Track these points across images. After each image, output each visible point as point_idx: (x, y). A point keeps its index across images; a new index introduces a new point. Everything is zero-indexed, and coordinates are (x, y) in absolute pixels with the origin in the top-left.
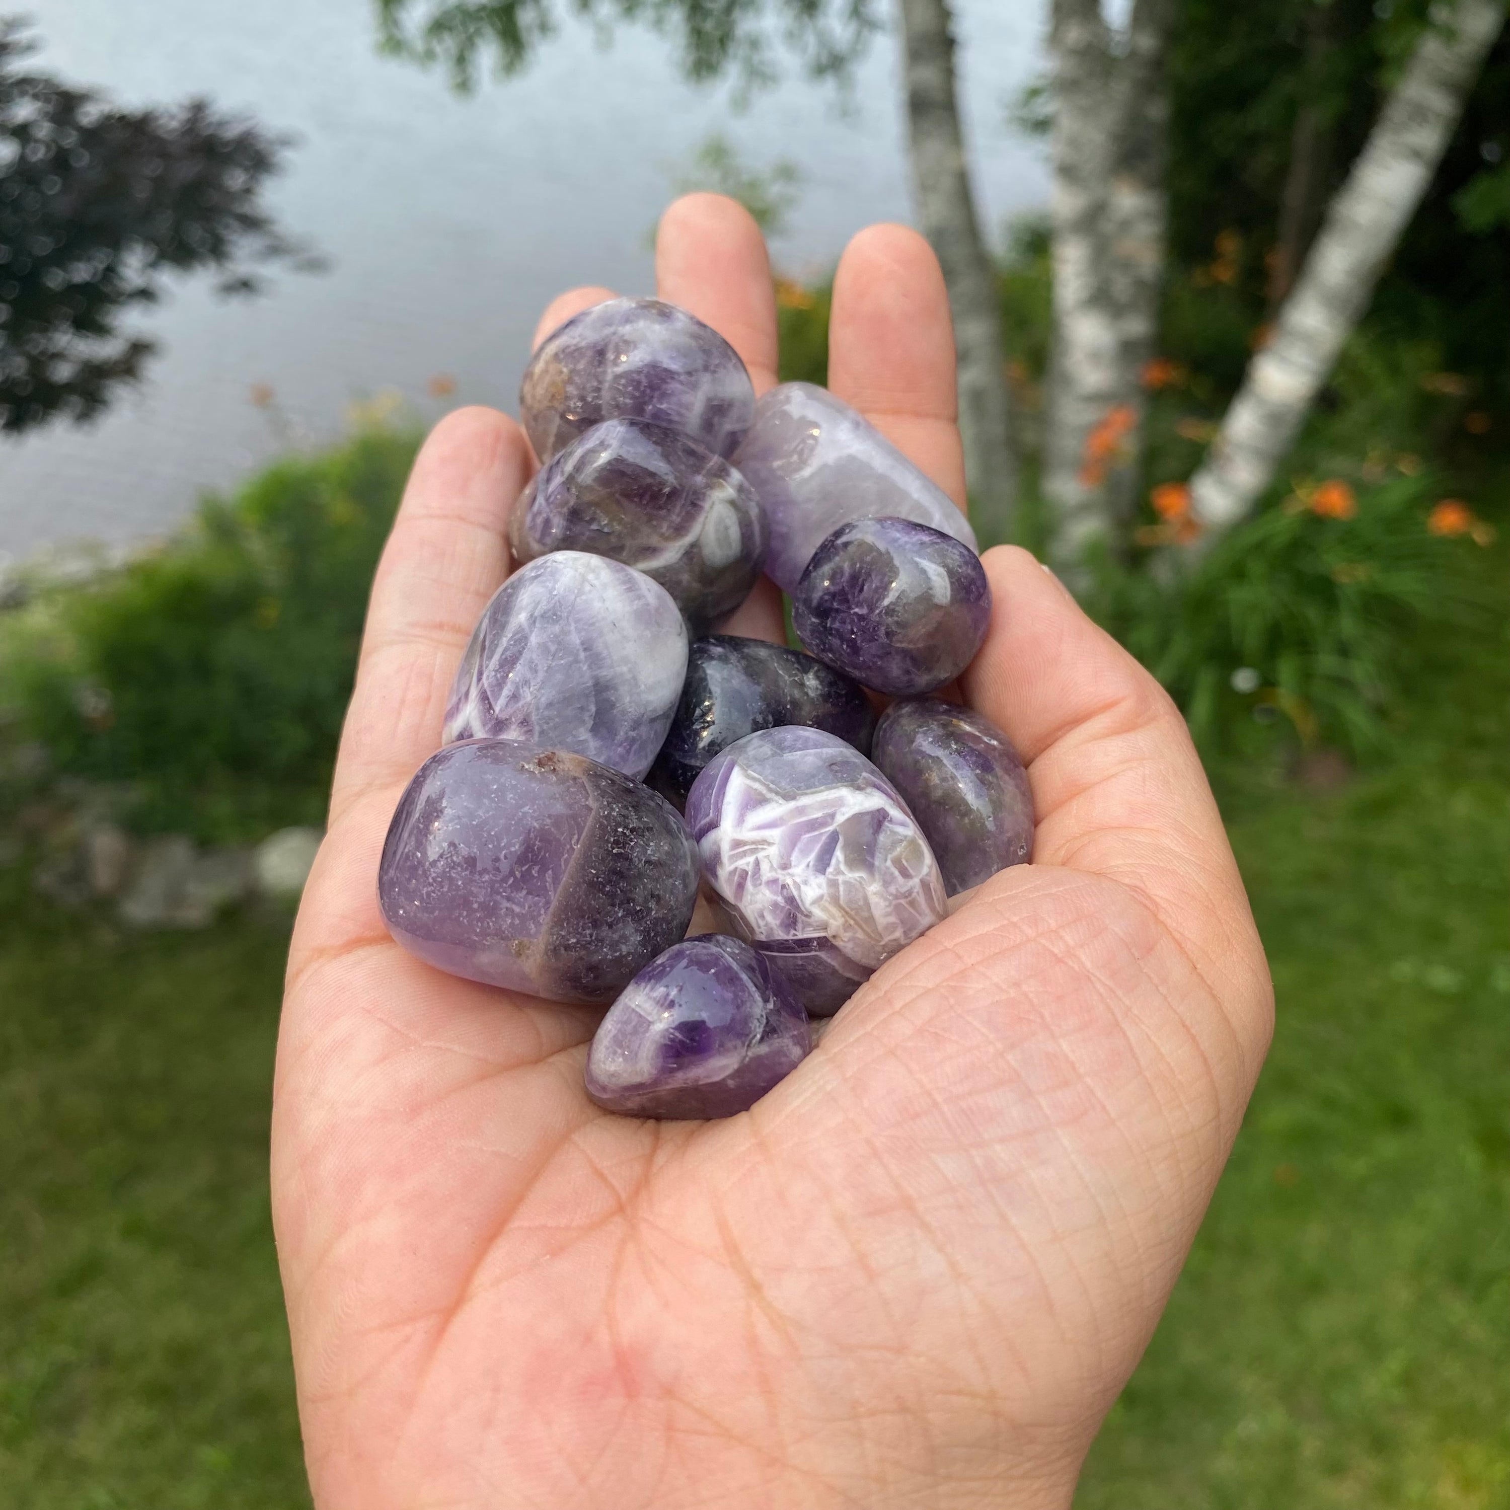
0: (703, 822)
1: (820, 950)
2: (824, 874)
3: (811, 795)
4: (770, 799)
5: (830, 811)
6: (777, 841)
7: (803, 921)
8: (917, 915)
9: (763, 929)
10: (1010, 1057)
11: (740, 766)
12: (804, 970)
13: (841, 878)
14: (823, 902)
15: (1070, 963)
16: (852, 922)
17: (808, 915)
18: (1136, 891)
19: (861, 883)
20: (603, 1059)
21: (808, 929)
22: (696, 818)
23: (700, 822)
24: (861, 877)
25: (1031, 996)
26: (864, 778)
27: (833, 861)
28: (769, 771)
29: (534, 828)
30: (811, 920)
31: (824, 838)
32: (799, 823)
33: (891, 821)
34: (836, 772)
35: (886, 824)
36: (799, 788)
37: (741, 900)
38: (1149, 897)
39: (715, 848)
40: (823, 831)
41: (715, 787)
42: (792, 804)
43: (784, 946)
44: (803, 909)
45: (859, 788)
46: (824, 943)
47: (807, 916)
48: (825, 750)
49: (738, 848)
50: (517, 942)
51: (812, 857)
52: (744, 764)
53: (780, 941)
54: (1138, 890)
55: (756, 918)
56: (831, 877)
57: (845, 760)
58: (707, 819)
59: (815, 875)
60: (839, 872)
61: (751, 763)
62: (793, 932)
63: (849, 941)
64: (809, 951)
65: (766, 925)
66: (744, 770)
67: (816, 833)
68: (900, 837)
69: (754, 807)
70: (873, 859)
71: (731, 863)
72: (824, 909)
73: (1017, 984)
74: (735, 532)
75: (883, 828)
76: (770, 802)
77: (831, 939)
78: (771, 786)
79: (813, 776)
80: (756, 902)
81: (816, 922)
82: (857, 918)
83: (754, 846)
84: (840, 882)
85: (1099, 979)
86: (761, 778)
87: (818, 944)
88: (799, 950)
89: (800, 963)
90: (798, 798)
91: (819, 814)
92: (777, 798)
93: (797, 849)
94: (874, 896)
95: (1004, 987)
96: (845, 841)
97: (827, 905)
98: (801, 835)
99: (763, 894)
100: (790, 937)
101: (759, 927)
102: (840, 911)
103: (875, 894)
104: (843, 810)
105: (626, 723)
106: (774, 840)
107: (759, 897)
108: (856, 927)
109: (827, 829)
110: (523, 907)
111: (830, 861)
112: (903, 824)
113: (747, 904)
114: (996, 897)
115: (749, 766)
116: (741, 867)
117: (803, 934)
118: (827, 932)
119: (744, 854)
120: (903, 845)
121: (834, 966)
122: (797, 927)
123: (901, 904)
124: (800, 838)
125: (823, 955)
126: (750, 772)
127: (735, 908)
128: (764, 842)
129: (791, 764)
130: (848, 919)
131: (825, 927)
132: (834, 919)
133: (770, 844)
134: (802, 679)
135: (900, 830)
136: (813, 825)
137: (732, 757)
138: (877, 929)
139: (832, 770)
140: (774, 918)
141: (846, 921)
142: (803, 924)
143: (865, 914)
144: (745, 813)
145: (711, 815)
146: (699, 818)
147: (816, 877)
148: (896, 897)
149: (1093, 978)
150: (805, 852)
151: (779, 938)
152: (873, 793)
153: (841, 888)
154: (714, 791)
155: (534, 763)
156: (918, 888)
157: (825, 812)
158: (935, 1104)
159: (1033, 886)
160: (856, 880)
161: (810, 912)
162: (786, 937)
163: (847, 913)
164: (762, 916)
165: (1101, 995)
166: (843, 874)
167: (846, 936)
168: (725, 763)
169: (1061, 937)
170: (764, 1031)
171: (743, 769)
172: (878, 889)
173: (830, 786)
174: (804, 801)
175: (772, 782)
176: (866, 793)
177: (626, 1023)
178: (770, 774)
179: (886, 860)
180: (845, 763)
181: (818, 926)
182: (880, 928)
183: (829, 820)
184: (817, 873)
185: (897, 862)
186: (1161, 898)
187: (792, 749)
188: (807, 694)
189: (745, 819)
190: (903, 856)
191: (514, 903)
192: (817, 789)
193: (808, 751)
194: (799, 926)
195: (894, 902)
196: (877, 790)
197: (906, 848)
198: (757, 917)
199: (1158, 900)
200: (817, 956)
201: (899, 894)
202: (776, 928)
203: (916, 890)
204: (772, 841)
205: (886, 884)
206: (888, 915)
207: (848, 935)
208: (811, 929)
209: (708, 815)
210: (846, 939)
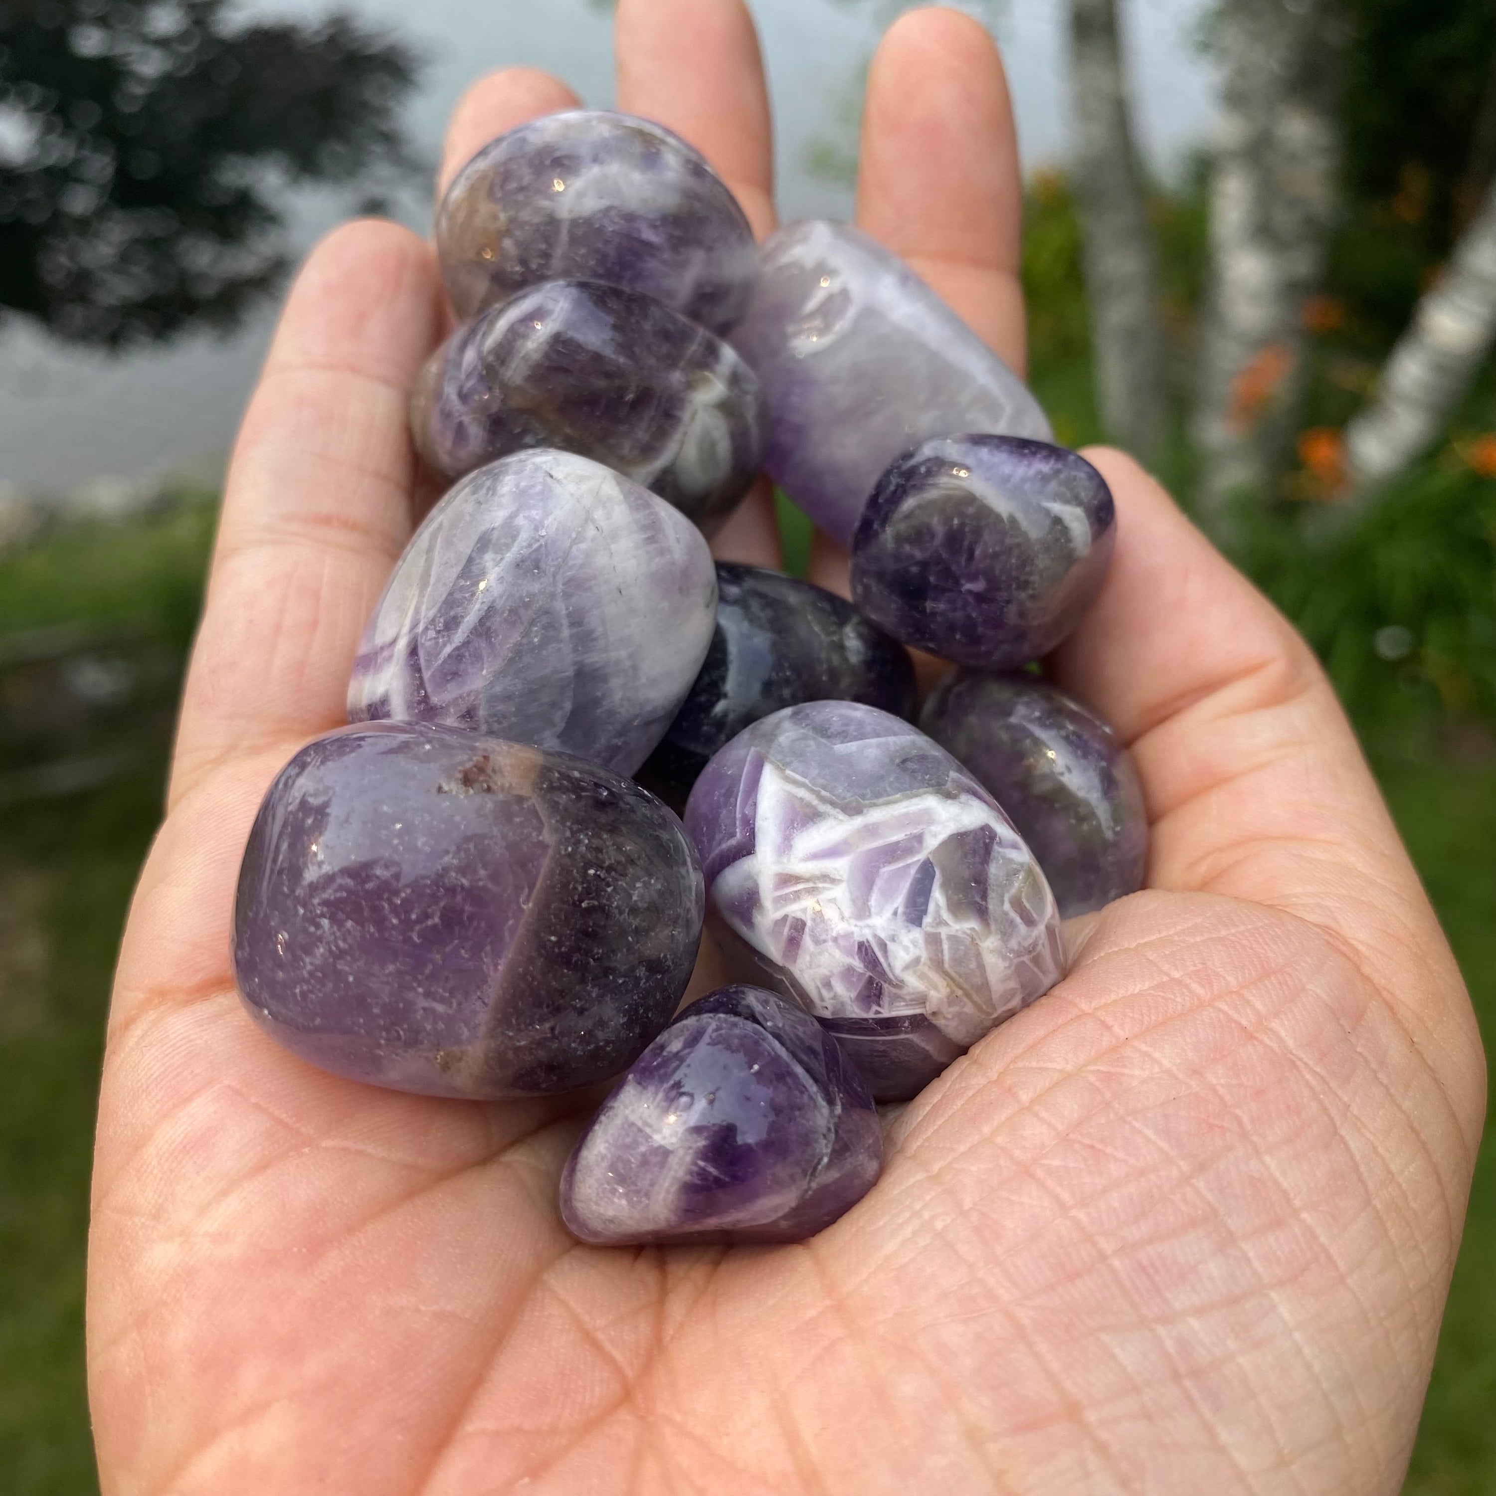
0: (724, 846)
1: (912, 1032)
2: (921, 927)
3: (883, 807)
4: (825, 813)
5: (915, 831)
6: (845, 877)
7: (889, 993)
8: (1040, 975)
9: (828, 1003)
10: (1201, 1184)
11: (772, 763)
12: (885, 1056)
13: (944, 932)
14: (920, 967)
15: (1267, 1040)
16: (959, 993)
17: (899, 984)
18: (1330, 934)
19: (973, 939)
20: (594, 1199)
21: (897, 1004)
22: (711, 839)
23: (720, 844)
24: (972, 929)
25: (1221, 1091)
26: (953, 780)
27: (931, 907)
28: (816, 772)
29: (462, 887)
30: (903, 992)
31: (913, 871)
32: (871, 850)
33: (1000, 843)
34: (913, 771)
35: (996, 847)
36: (863, 797)
37: (795, 961)
38: (1346, 943)
39: (749, 884)
40: (910, 861)
41: (740, 794)
42: (858, 822)
43: (859, 1026)
44: (891, 976)
45: (949, 796)
46: (919, 1022)
47: (896, 986)
48: (891, 739)
49: (787, 887)
50: (442, 1053)
51: (899, 901)
52: (778, 761)
53: (853, 1020)
54: (1332, 933)
55: (818, 988)
56: (930, 930)
57: (921, 753)
58: (733, 842)
59: (907, 927)
60: (941, 922)
61: (788, 760)
62: (875, 1008)
63: (953, 1018)
64: (898, 1034)
65: (835, 997)
66: (781, 767)
67: (900, 865)
68: (1014, 866)
69: (804, 825)
70: (986, 901)
71: (777, 909)
72: (922, 977)
73: (1196, 1072)
74: (724, 447)
75: (993, 854)
76: (824, 818)
77: (929, 1017)
78: (823, 793)
79: (882, 778)
80: (819, 966)
81: (909, 994)
82: (965, 986)
83: (811, 885)
84: (943, 937)
85: (1306, 1064)
86: (807, 781)
87: (911, 1024)
88: (882, 1031)
89: (882, 1048)
90: (865, 811)
91: (898, 836)
92: (835, 812)
93: (876, 889)
94: (991, 955)
95: (1181, 1076)
96: (943, 876)
97: (926, 970)
98: (879, 867)
99: (830, 954)
100: (871, 1015)
101: (822, 1000)
102: (945, 979)
103: (992, 952)
104: (933, 828)
105: (610, 728)
106: (841, 876)
107: (824, 959)
108: (965, 999)
109: (915, 859)
110: (450, 1004)
111: (927, 905)
112: (1015, 847)
113: (804, 967)
114: (1141, 941)
115: (787, 765)
116: (793, 915)
117: (890, 1011)
118: (925, 1007)
119: (797, 896)
120: (1020, 878)
121: (927, 1051)
122: (881, 1002)
123: (1023, 962)
124: (878, 871)
125: (914, 1037)
126: (788, 772)
127: (782, 970)
128: (825, 877)
129: (847, 759)
130: (955, 988)
131: (922, 1001)
132: (935, 988)
133: (833, 881)
134: (841, 640)
135: (1013, 854)
136: (893, 852)
137: (758, 749)
138: (991, 999)
139: (904, 770)
140: (848, 990)
141: (952, 992)
142: (890, 997)
143: (978, 981)
144: (790, 835)
145: (738, 835)
146: (718, 837)
147: (909, 931)
148: (1018, 954)
149: (1299, 1063)
150: (888, 894)
151: (854, 1016)
152: (970, 802)
153: (946, 946)
154: (739, 800)
155: (456, 780)
156: (1044, 940)
157: (908, 833)
158: (1103, 1257)
159: (1190, 925)
160: (965, 933)
161: (902, 981)
162: (864, 1015)
163: (952, 979)
164: (828, 985)
165: (1312, 1089)
166: (946, 924)
167: (950, 1011)
168: (749, 758)
169: (1248, 1002)
170: (834, 1151)
171: (777, 768)
172: (995, 944)
173: (908, 792)
174: (875, 815)
175: (825, 788)
176: (960, 803)
177: (627, 1147)
178: (819, 775)
179: (1002, 902)
180: (922, 758)
181: (912, 1000)
182: (995, 997)
183: (916, 845)
184: (909, 924)
185: (1017, 903)
186: (1362, 942)
187: (844, 736)
188: (846, 660)
189: (793, 843)
190: (1023, 894)
191: (435, 1000)
192: (891, 798)
193: (867, 740)
194: (885, 1000)
195: (1016, 961)
196: (974, 798)
197: (1025, 883)
198: (820, 986)
199: (1360, 947)
200: (907, 1039)
201: (1022, 949)
202: (849, 1002)
203: (1041, 942)
204: (838, 877)
205: (1005, 935)
206: (1007, 979)
207: (954, 1009)
208: (902, 1004)
209: (733, 835)
210: (949, 1016)
